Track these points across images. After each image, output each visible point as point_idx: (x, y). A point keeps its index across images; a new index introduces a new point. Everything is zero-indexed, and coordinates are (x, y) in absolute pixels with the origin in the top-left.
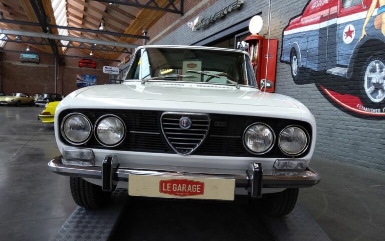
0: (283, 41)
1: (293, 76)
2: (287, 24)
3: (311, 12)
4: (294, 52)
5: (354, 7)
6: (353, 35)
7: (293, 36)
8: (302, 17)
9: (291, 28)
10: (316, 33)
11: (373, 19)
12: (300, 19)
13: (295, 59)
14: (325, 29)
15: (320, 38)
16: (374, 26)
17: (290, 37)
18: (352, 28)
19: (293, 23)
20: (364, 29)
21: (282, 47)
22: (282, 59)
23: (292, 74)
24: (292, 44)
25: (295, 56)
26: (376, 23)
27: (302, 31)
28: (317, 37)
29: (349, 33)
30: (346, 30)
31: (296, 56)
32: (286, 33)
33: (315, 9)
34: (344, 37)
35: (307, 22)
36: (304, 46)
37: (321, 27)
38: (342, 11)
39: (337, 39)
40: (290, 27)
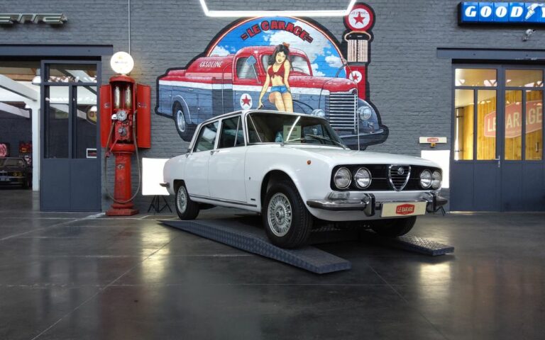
0: (158, 91)
1: (180, 133)
2: (164, 73)
3: (198, 69)
4: (177, 106)
5: (249, 80)
6: (251, 103)
7: (175, 88)
8: (187, 72)
9: (170, 80)
10: (207, 93)
11: (267, 94)
12: (185, 73)
13: (181, 114)
14: (219, 91)
15: (213, 98)
16: (268, 100)
17: (171, 89)
18: (249, 97)
19: (173, 75)
20: (260, 101)
21: (158, 97)
22: (159, 111)
23: (178, 130)
24: (173, 97)
25: (180, 111)
26: (270, 98)
27: (189, 86)
28: (210, 97)
29: (246, 101)
30: (243, 97)
31: (182, 111)
32: (161, 82)
33: (203, 68)
34: (242, 104)
35: (193, 78)
36: (194, 103)
37: (214, 88)
38: (237, 79)
39: (234, 104)
40: (169, 77)
